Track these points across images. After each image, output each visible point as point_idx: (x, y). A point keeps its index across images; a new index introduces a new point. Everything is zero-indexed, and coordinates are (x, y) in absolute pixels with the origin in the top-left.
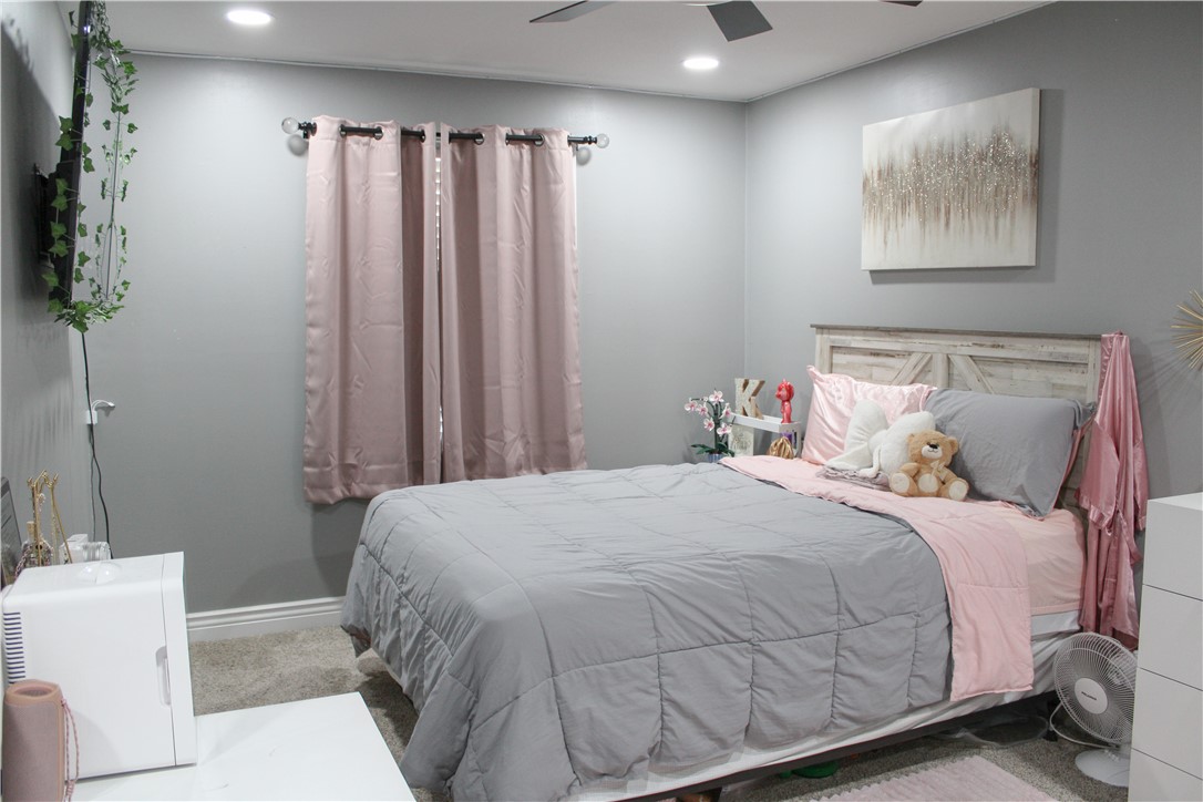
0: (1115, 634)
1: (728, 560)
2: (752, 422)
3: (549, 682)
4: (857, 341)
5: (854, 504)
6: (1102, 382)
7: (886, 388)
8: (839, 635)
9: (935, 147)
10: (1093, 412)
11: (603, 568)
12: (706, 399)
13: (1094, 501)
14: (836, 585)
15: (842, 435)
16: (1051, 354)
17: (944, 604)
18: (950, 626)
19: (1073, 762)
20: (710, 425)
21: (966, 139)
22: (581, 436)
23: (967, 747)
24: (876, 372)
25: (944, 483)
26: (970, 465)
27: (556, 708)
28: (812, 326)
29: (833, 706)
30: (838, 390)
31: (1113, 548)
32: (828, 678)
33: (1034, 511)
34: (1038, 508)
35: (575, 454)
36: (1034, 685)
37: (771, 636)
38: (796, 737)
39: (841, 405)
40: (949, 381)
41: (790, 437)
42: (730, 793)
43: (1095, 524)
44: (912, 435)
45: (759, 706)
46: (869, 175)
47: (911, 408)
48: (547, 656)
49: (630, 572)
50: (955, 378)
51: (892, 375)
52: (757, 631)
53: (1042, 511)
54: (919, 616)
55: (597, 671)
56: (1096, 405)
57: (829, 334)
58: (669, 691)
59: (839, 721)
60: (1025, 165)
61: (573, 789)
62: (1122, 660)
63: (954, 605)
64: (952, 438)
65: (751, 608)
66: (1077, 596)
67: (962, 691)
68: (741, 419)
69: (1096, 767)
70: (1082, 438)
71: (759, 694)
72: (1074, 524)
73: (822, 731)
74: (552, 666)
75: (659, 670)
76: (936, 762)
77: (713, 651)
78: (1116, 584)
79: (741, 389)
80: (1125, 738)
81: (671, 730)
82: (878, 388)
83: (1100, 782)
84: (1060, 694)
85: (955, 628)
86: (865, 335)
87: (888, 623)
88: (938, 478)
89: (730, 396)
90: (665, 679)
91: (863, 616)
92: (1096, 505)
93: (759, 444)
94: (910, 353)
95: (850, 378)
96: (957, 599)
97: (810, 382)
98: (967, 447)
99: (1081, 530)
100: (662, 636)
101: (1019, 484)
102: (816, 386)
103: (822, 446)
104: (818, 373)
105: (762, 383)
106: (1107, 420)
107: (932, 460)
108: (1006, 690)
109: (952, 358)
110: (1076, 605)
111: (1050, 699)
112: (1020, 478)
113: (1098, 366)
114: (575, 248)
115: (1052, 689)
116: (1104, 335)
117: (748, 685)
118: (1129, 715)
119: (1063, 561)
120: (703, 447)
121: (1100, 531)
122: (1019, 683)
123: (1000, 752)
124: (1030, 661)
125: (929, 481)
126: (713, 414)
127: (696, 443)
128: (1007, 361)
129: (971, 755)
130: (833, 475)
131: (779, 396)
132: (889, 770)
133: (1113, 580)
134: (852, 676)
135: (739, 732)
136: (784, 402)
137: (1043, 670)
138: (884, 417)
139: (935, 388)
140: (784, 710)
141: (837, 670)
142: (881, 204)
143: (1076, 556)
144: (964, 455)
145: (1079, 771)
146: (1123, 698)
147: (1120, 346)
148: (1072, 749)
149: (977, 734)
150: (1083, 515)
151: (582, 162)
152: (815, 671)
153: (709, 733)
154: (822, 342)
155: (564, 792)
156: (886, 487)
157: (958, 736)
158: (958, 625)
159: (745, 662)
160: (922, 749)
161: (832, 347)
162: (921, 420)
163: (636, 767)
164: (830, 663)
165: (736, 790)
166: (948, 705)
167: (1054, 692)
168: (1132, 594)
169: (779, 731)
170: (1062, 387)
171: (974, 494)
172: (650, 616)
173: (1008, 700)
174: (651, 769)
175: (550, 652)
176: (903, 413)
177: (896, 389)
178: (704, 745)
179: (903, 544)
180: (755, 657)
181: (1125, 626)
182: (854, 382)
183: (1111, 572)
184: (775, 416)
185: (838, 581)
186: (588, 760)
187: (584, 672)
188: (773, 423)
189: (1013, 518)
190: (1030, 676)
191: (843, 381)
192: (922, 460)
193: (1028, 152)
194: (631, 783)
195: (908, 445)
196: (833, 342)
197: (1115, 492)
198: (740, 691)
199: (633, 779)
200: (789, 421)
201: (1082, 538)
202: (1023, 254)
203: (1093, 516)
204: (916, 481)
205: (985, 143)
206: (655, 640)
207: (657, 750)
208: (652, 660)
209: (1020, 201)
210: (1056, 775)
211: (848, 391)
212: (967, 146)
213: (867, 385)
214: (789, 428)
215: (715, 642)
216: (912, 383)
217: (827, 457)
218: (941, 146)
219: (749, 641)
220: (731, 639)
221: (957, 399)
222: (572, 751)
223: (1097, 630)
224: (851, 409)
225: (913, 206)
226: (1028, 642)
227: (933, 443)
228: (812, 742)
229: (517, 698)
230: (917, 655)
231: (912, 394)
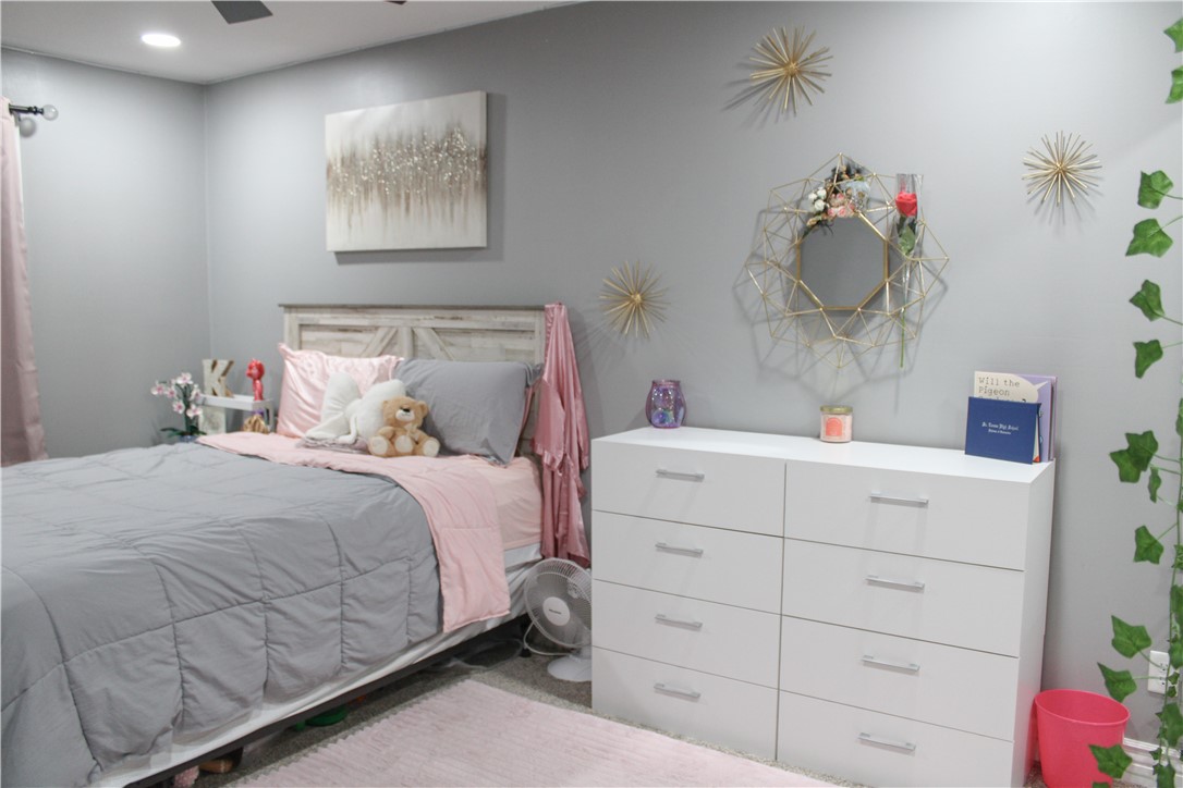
0: (570, 557)
1: (232, 526)
2: (223, 402)
3: (60, 669)
4: (325, 318)
5: (339, 467)
6: (547, 346)
7: (356, 360)
8: (342, 585)
9: (395, 138)
10: (541, 372)
11: (106, 547)
12: (173, 382)
13: (547, 447)
14: (335, 540)
15: (319, 407)
16: (503, 324)
17: (431, 547)
18: (438, 566)
19: (546, 671)
20: (180, 407)
21: (423, 132)
22: (39, 427)
23: (460, 674)
24: (345, 347)
25: (417, 443)
26: (440, 425)
27: (70, 694)
28: (280, 305)
29: (342, 652)
30: (310, 365)
31: (564, 485)
32: (335, 626)
33: (499, 460)
34: (502, 457)
35: (34, 445)
36: (510, 609)
37: (280, 593)
38: (312, 686)
39: (315, 380)
40: (415, 352)
41: (262, 414)
42: (250, 753)
43: (549, 467)
44: (386, 402)
45: (274, 660)
46: (332, 161)
47: (382, 377)
48: (56, 642)
49: (135, 548)
50: (419, 348)
51: (360, 348)
52: (266, 589)
53: (504, 459)
54: (410, 560)
55: (112, 649)
56: (542, 366)
57: (297, 312)
58: (188, 659)
59: (350, 665)
60: (474, 159)
61: (95, 776)
62: (579, 577)
63: (440, 548)
64: (421, 402)
65: (259, 568)
66: (538, 530)
67: (453, 623)
68: (212, 400)
69: (564, 670)
70: (533, 395)
71: (274, 650)
72: (531, 469)
73: (334, 677)
74: (62, 651)
75: (177, 640)
76: (434, 692)
77: (227, 614)
78: (568, 516)
79: (210, 370)
80: (585, 641)
81: (193, 698)
82: (348, 361)
83: (568, 682)
84: (531, 615)
85: (442, 568)
86: (332, 313)
87: (385, 569)
88: (413, 439)
89: (199, 378)
90: (182, 648)
91: (362, 565)
92: (548, 450)
93: (230, 422)
94: (377, 328)
95: (321, 354)
96: (442, 541)
97: (281, 358)
98: (436, 410)
99: (537, 473)
100: (175, 605)
101: (483, 439)
102: (287, 363)
103: (297, 420)
104: (289, 350)
105: (231, 363)
106: (553, 378)
107: (406, 423)
108: (489, 617)
109: (417, 331)
110: (537, 538)
111: (523, 621)
112: (484, 433)
113: (544, 332)
114: (22, 226)
115: (524, 613)
116: (547, 306)
117: (262, 643)
118: (588, 623)
119: (525, 501)
120: (174, 430)
121: (553, 473)
122: (499, 610)
123: (486, 673)
124: (506, 589)
125: (404, 442)
126: (181, 395)
127: (165, 426)
128: (466, 332)
129: (462, 681)
130: (313, 444)
131: (250, 375)
132: (394, 706)
133: (565, 513)
134: (356, 621)
135: (258, 690)
136: (255, 380)
137: (517, 595)
138: (357, 387)
139: (402, 359)
140: (299, 661)
141: (343, 618)
142: (344, 189)
143: (535, 495)
144: (434, 416)
145: (552, 677)
146: (582, 609)
147: (560, 314)
148: (544, 660)
149: (466, 661)
150: (538, 461)
151: (26, 133)
152: (324, 621)
153: (230, 694)
154: (290, 320)
155: (84, 781)
156: (365, 451)
157: (451, 665)
158: (445, 565)
159: (258, 620)
160: (420, 684)
161: (301, 326)
162: (393, 388)
163: (161, 740)
164: (336, 612)
165: (255, 750)
166: (443, 636)
167: (527, 615)
168: (581, 523)
169: (295, 682)
170: (514, 352)
171: (445, 451)
172: (161, 587)
173: (489, 626)
174: (175, 741)
175: (58, 637)
176: (374, 382)
177: (366, 361)
178: (225, 706)
179: (391, 498)
180: (268, 614)
181: (577, 550)
182: (325, 357)
183: (564, 506)
184: (246, 394)
185: (337, 535)
186: (108, 742)
187: (97, 653)
188: (245, 402)
189: (481, 467)
190: (507, 602)
191: (314, 357)
192: (397, 424)
193: (478, 147)
194: (154, 758)
195: (382, 411)
196: (302, 319)
197: (562, 438)
198: (256, 649)
199: (157, 752)
200: (261, 398)
201: (538, 481)
202: (475, 236)
203: (546, 460)
204: (393, 443)
205: (439, 137)
206: (168, 611)
207: (179, 720)
208: (168, 630)
209: (472, 189)
210: (534, 684)
211: (320, 365)
212: (424, 139)
213: (338, 359)
214: (262, 405)
215: (228, 605)
216: (380, 354)
217: (304, 429)
218: (400, 138)
219: (260, 600)
220: (242, 600)
221: (423, 367)
222: (91, 737)
223: (556, 556)
224: (326, 384)
225: (375, 192)
226: (503, 572)
227: (405, 407)
228: (326, 689)
229: (25, 690)
230: (412, 595)
231: (382, 365)
